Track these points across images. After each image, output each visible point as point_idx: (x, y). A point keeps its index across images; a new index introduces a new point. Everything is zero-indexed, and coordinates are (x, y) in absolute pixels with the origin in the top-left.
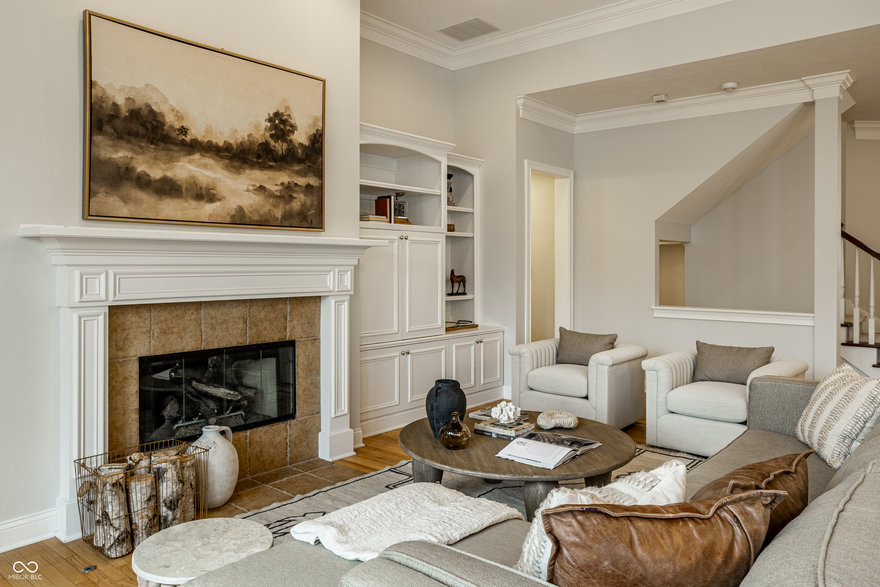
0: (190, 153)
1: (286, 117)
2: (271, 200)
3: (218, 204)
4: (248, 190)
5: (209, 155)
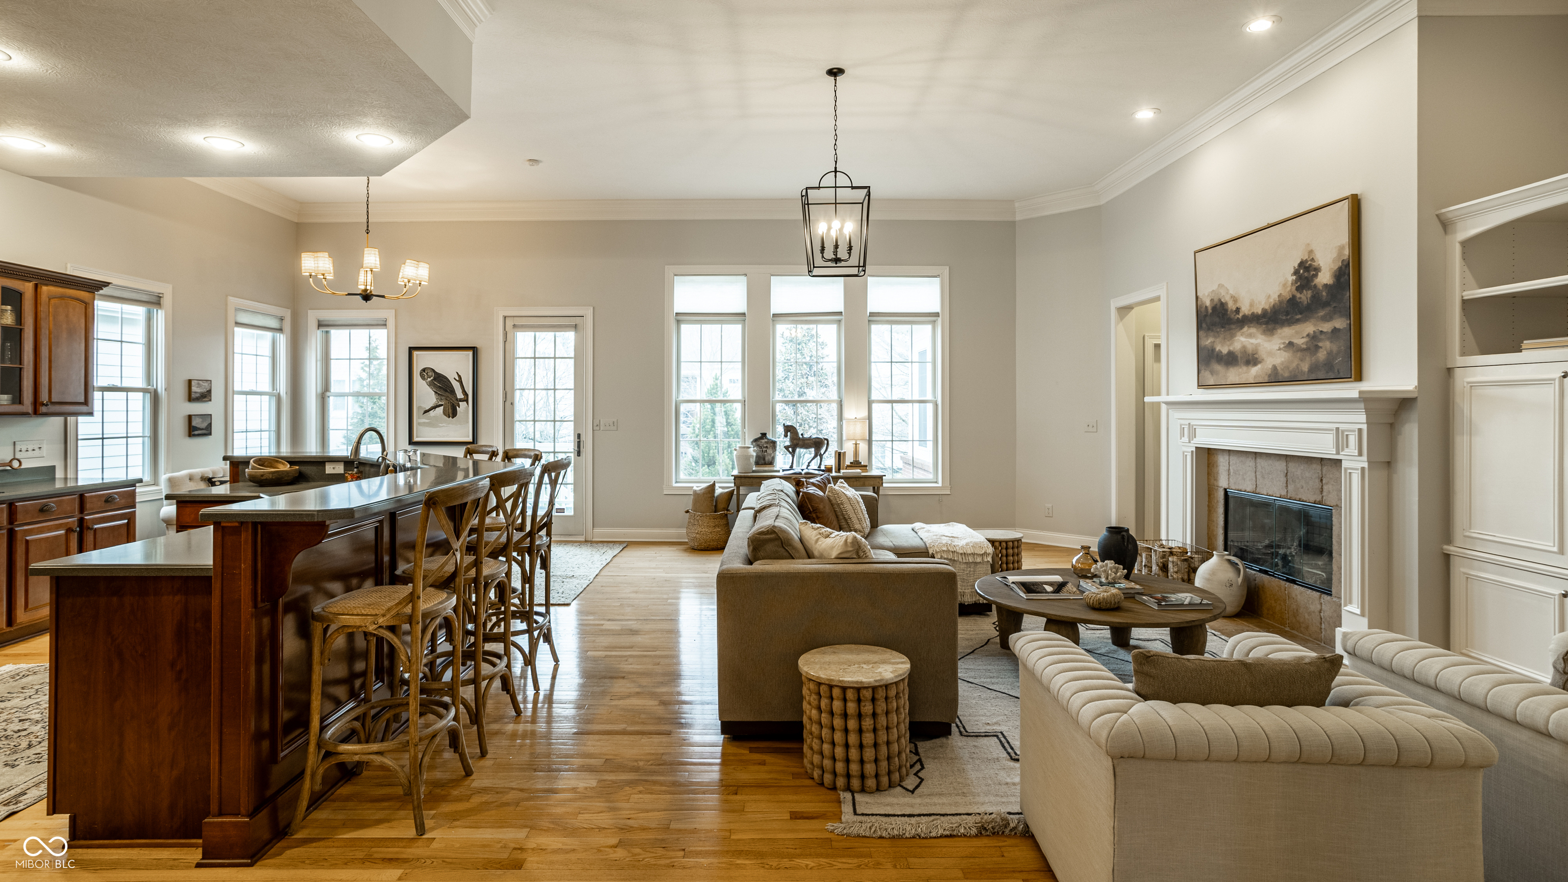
0: (1242, 328)
1: (1309, 262)
2: (1299, 354)
3: (1259, 366)
4: (1280, 349)
5: (1252, 325)
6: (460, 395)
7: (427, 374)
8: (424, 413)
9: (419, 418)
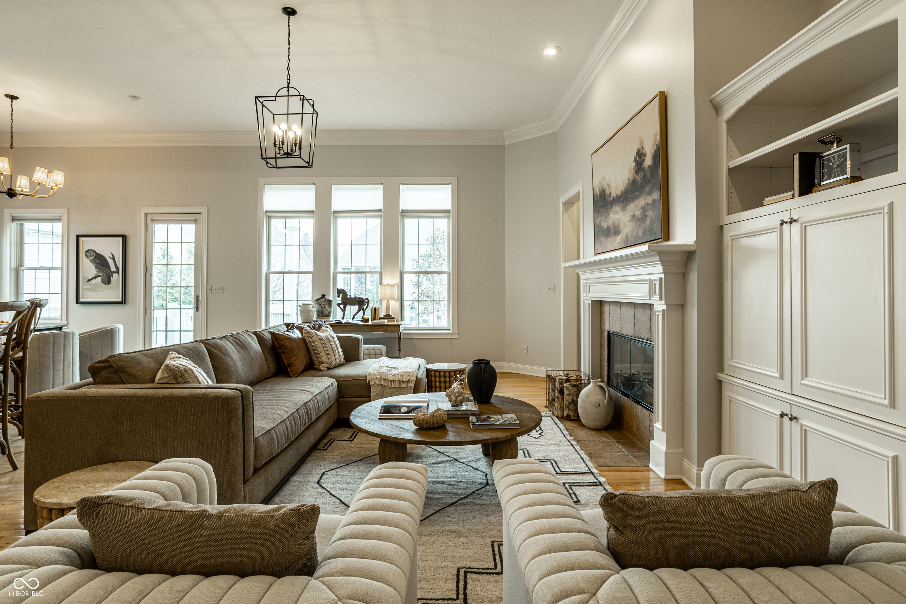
1: (641, 150)
6: (113, 269)
7: (90, 254)
8: (88, 282)
9: (83, 285)
